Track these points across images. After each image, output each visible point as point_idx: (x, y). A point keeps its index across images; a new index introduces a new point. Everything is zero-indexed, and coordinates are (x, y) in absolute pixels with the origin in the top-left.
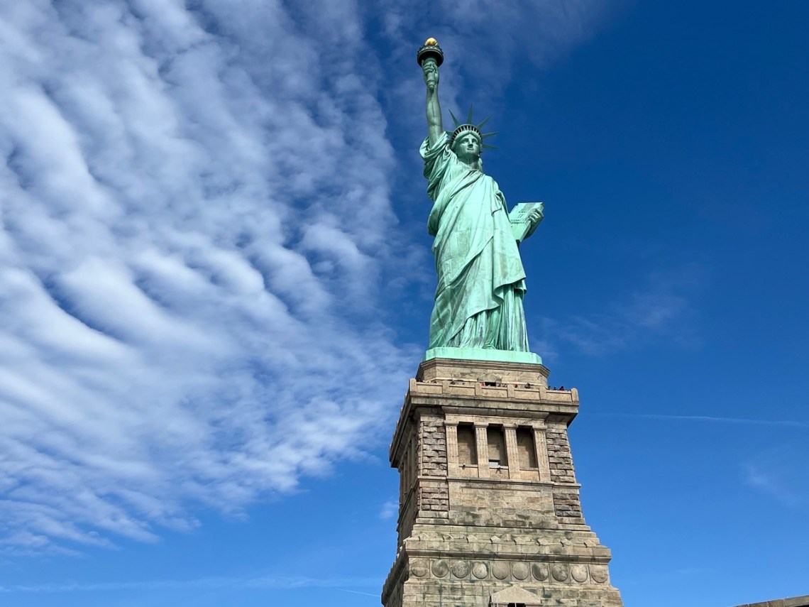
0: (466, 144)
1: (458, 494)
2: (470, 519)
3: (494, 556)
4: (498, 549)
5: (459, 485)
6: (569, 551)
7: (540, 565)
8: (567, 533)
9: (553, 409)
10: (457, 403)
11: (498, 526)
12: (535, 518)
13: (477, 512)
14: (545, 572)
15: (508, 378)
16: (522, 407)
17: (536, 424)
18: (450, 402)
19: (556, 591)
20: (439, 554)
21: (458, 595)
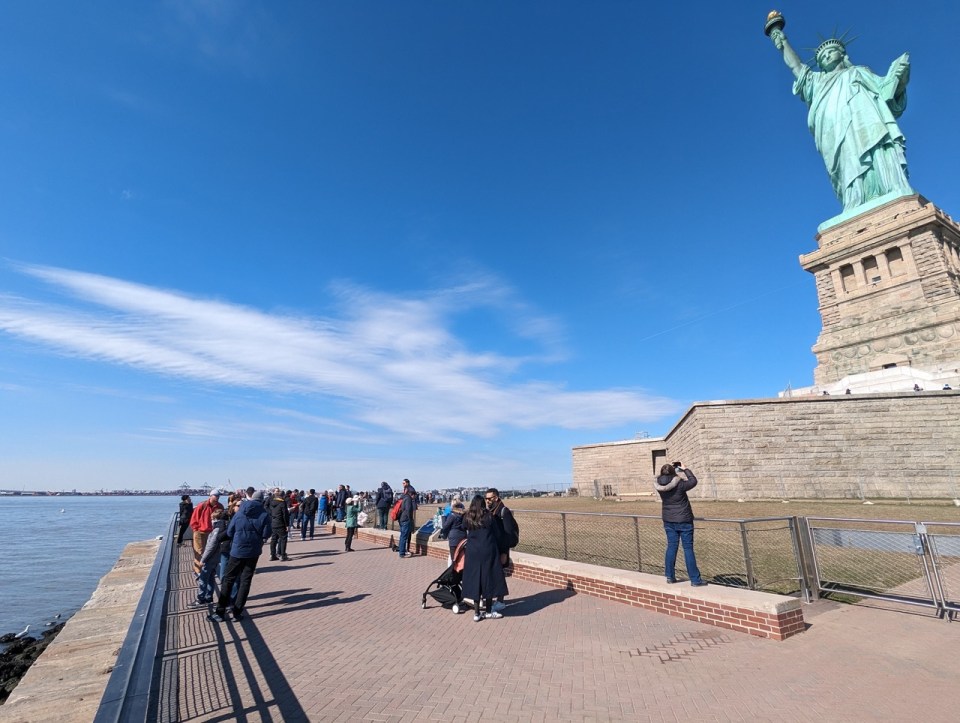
1: (846, 310)
2: (856, 322)
3: (872, 340)
4: (876, 334)
5: (845, 304)
6: (935, 320)
7: (909, 335)
8: (935, 308)
9: (911, 227)
10: (833, 256)
11: (878, 319)
12: (908, 305)
13: (861, 316)
14: (915, 339)
17: (898, 244)
18: (828, 258)
19: (923, 349)
20: (834, 349)
21: (849, 367)
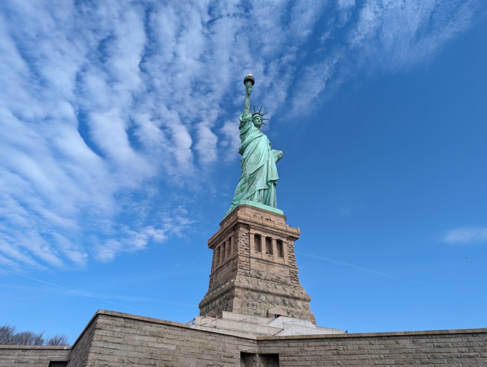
0: (257, 120)
1: (254, 264)
2: (258, 275)
3: (268, 293)
4: (270, 290)
5: (254, 260)
6: (296, 295)
7: (285, 299)
8: (295, 287)
9: (291, 235)
10: (256, 225)
11: (269, 280)
12: (283, 279)
13: (261, 273)
14: (287, 302)
15: (273, 218)
16: (280, 232)
17: (284, 240)
18: (253, 224)
19: (292, 311)
20: (247, 289)
21: (255, 308)
